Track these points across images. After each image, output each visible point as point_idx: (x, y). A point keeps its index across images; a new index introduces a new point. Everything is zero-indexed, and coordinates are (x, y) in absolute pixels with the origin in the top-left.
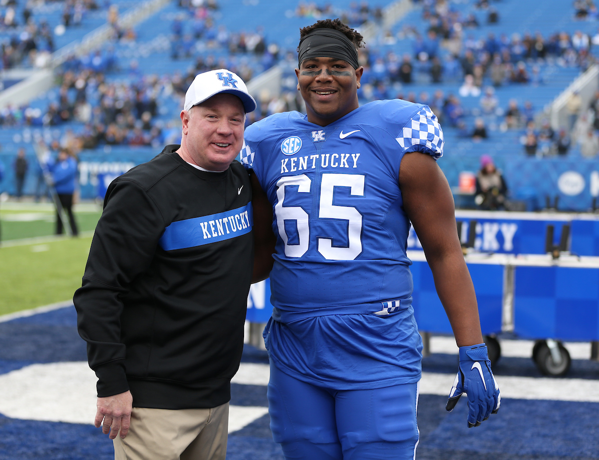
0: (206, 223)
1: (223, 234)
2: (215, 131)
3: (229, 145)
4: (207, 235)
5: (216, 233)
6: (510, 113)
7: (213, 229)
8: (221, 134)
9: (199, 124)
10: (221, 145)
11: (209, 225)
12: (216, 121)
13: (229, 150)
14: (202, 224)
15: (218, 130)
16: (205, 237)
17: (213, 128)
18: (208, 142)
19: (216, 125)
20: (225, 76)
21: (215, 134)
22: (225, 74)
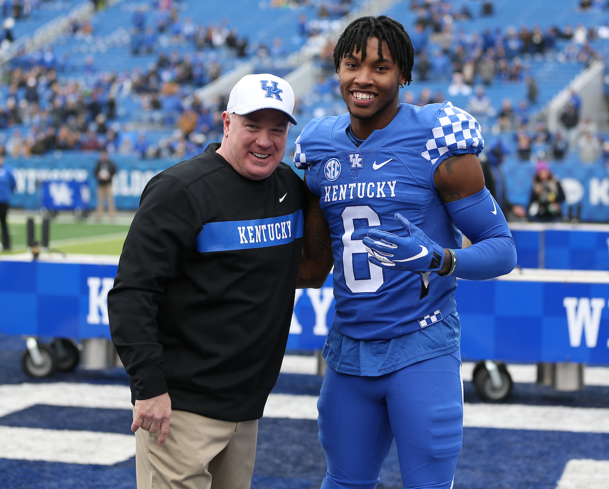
0: (244, 228)
1: (260, 241)
2: (254, 141)
3: (269, 155)
4: (244, 240)
5: (253, 239)
6: (503, 114)
7: (251, 235)
8: (260, 146)
9: (239, 132)
10: (259, 156)
11: (246, 230)
12: (256, 132)
13: (268, 161)
14: (239, 228)
15: (257, 142)
16: (242, 242)
17: (253, 138)
18: (247, 151)
19: (256, 135)
20: (270, 84)
21: (253, 145)
22: (270, 82)
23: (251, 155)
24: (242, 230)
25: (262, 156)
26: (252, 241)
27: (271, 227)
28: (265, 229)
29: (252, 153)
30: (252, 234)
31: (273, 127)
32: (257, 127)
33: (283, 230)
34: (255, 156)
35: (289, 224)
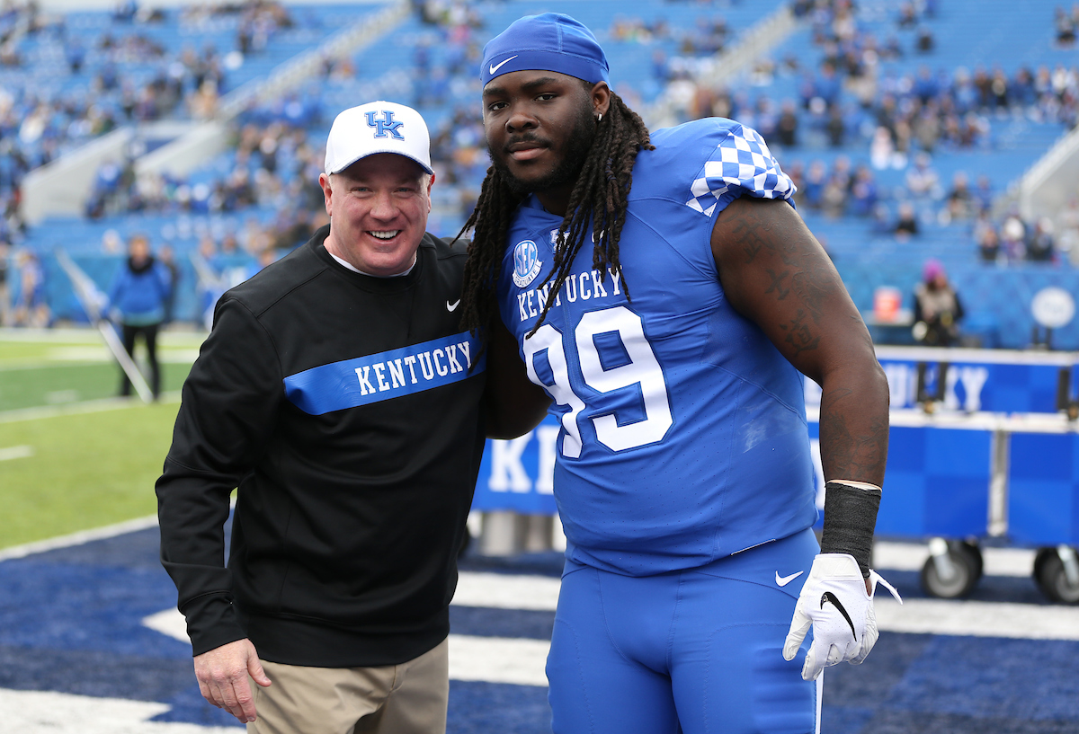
0: (367, 369)
1: (403, 384)
2: (368, 213)
3: (398, 233)
4: (367, 388)
5: (387, 384)
6: (955, 195)
7: (380, 377)
8: (379, 221)
10: (382, 236)
11: (372, 371)
12: (370, 197)
13: (398, 244)
14: (358, 370)
15: (372, 213)
16: (364, 392)
17: (365, 208)
18: (359, 230)
19: (370, 203)
20: (380, 117)
21: (368, 219)
22: (380, 113)
23: (369, 237)
24: (363, 373)
25: (388, 236)
26: (384, 388)
27: (425, 359)
28: (414, 362)
29: (369, 233)
30: (383, 377)
31: (396, 185)
32: (370, 190)
33: (452, 359)
34: (375, 236)
35: (464, 348)
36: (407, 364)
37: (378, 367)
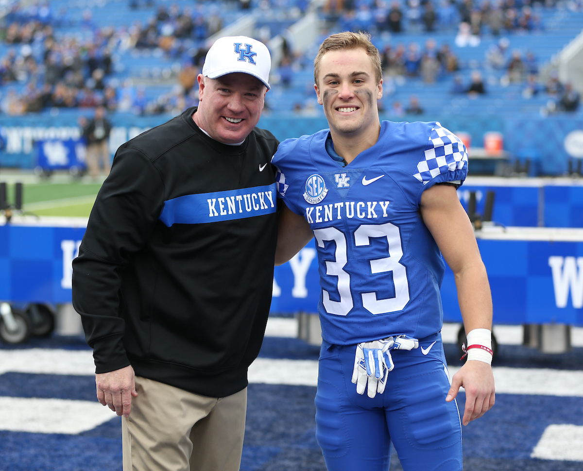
0: (214, 200)
1: (234, 212)
2: (226, 106)
3: (243, 120)
4: (214, 213)
5: (225, 211)
8: (231, 111)
9: (212, 96)
10: (232, 120)
11: (217, 202)
12: (228, 96)
13: (241, 126)
14: (209, 201)
15: (228, 106)
16: (211, 215)
17: (225, 102)
18: (219, 115)
19: (228, 99)
20: (243, 47)
21: (225, 109)
22: (243, 45)
23: (223, 120)
24: (212, 203)
25: (236, 121)
26: (223, 213)
27: (247, 198)
28: (241, 199)
29: (224, 118)
30: (223, 206)
31: (246, 91)
32: (230, 91)
33: (262, 201)
34: (228, 120)
35: (269, 195)
36: (237, 200)
37: (221, 200)
